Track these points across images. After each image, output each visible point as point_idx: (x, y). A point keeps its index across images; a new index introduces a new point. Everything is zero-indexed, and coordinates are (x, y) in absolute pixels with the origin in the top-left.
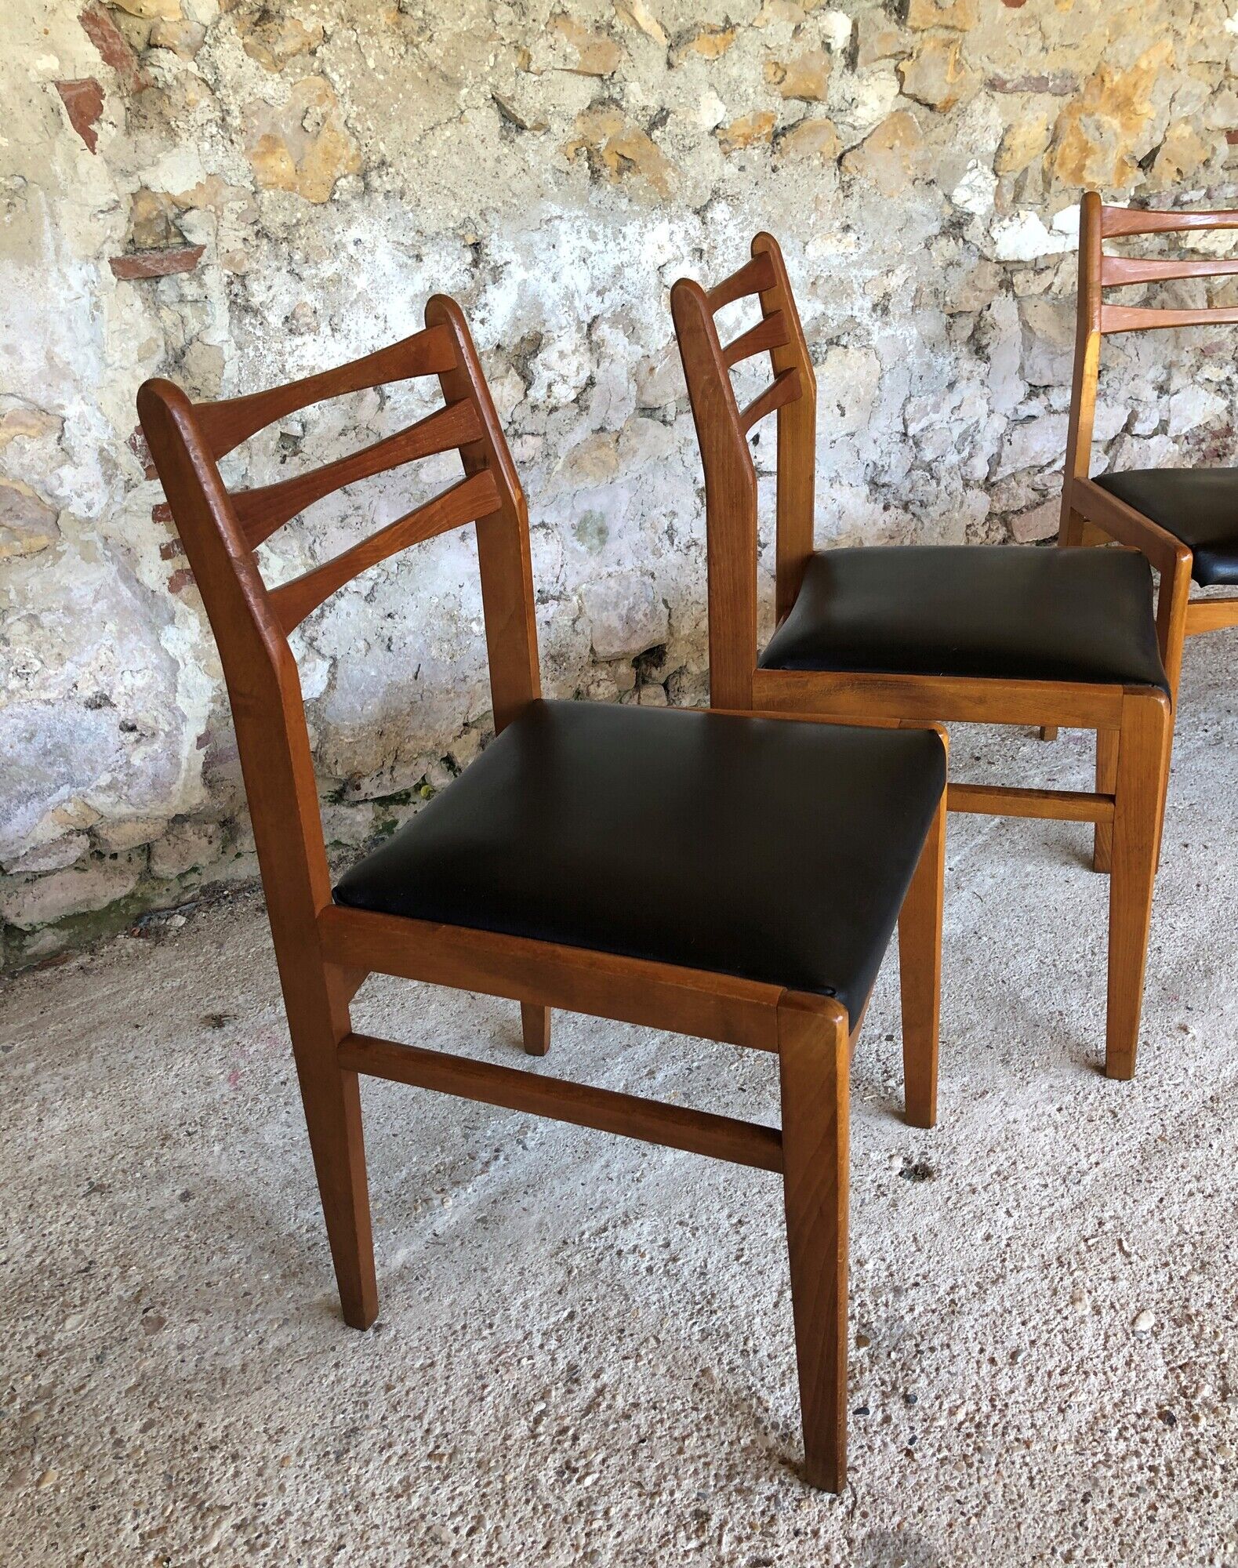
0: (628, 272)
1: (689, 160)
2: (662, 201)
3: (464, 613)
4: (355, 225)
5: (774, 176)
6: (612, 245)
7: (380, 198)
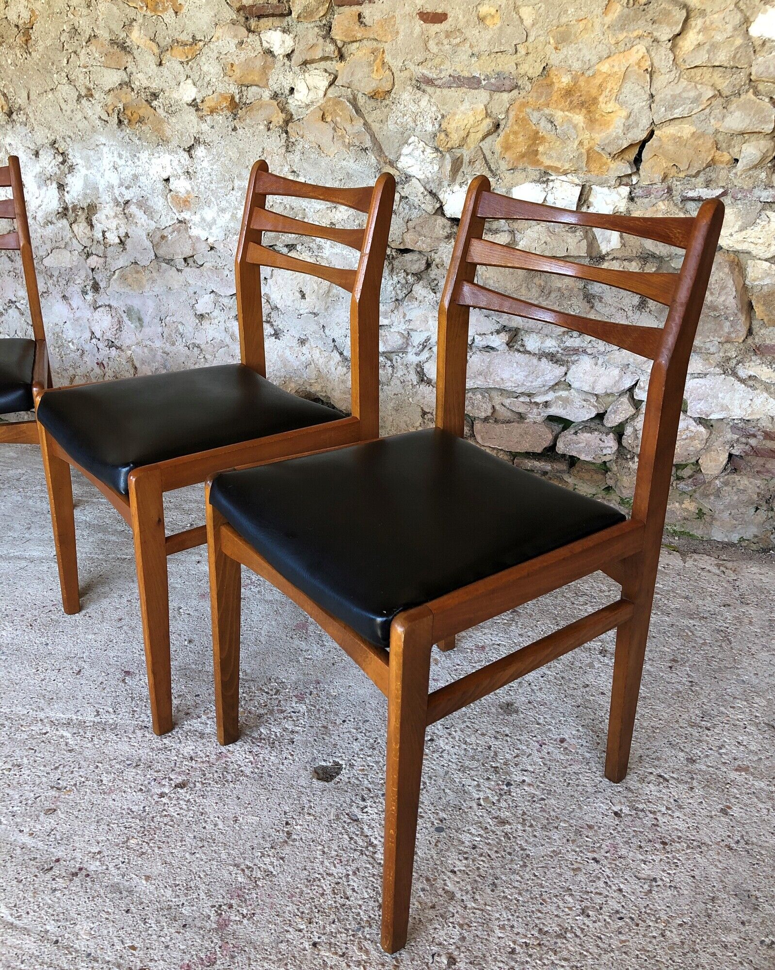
0: (142, 179)
1: (174, 120)
2: (163, 141)
3: (65, 336)
4: (7, 137)
5: (233, 133)
6: (130, 162)
7: (18, 125)
